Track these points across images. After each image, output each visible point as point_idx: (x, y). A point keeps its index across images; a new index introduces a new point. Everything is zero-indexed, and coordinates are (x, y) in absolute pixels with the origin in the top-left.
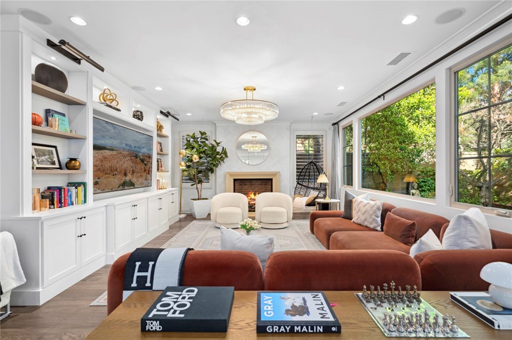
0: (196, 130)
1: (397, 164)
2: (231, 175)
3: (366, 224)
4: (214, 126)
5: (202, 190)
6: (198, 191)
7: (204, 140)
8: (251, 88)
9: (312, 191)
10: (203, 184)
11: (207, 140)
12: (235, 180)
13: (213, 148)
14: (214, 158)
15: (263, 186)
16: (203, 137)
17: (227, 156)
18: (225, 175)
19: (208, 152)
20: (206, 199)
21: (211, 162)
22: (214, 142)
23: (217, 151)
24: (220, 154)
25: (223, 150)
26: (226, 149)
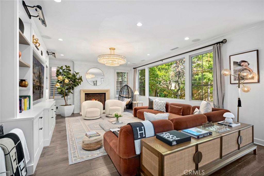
0: (63, 64)
1: (153, 86)
2: (84, 91)
3: (160, 110)
4: (72, 63)
5: (68, 100)
6: (65, 100)
7: (68, 71)
8: (113, 48)
9: (125, 98)
10: (68, 96)
11: (70, 71)
12: (86, 94)
13: (74, 76)
14: (74, 81)
15: (99, 97)
16: (68, 69)
17: (82, 81)
18: (80, 91)
19: (73, 78)
20: (70, 105)
21: (74, 84)
22: (75, 72)
23: (76, 77)
24: (79, 80)
25: (79, 77)
26: (81, 77)
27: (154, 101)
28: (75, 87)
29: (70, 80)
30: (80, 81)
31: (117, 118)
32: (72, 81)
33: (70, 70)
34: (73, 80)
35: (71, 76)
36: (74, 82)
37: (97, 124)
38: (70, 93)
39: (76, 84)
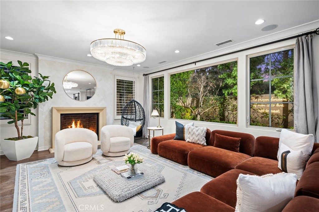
2: (58, 110)
3: (199, 142)
4: (34, 58)
5: (24, 127)
6: (18, 129)
8: (121, 32)
10: (25, 120)
11: (30, 72)
12: (62, 115)
13: (38, 81)
14: (39, 92)
15: (88, 119)
17: (55, 92)
18: (51, 111)
19: (36, 86)
20: (29, 137)
21: (37, 97)
22: (39, 75)
23: (43, 85)
24: (48, 89)
25: (49, 85)
26: (53, 84)
27: (186, 127)
28: (39, 103)
29: (28, 89)
30: (50, 91)
31: (133, 166)
32: (34, 92)
33: (30, 70)
34: (35, 90)
35: (30, 82)
36: (38, 94)
37: (89, 179)
38: (29, 114)
39: (43, 98)
